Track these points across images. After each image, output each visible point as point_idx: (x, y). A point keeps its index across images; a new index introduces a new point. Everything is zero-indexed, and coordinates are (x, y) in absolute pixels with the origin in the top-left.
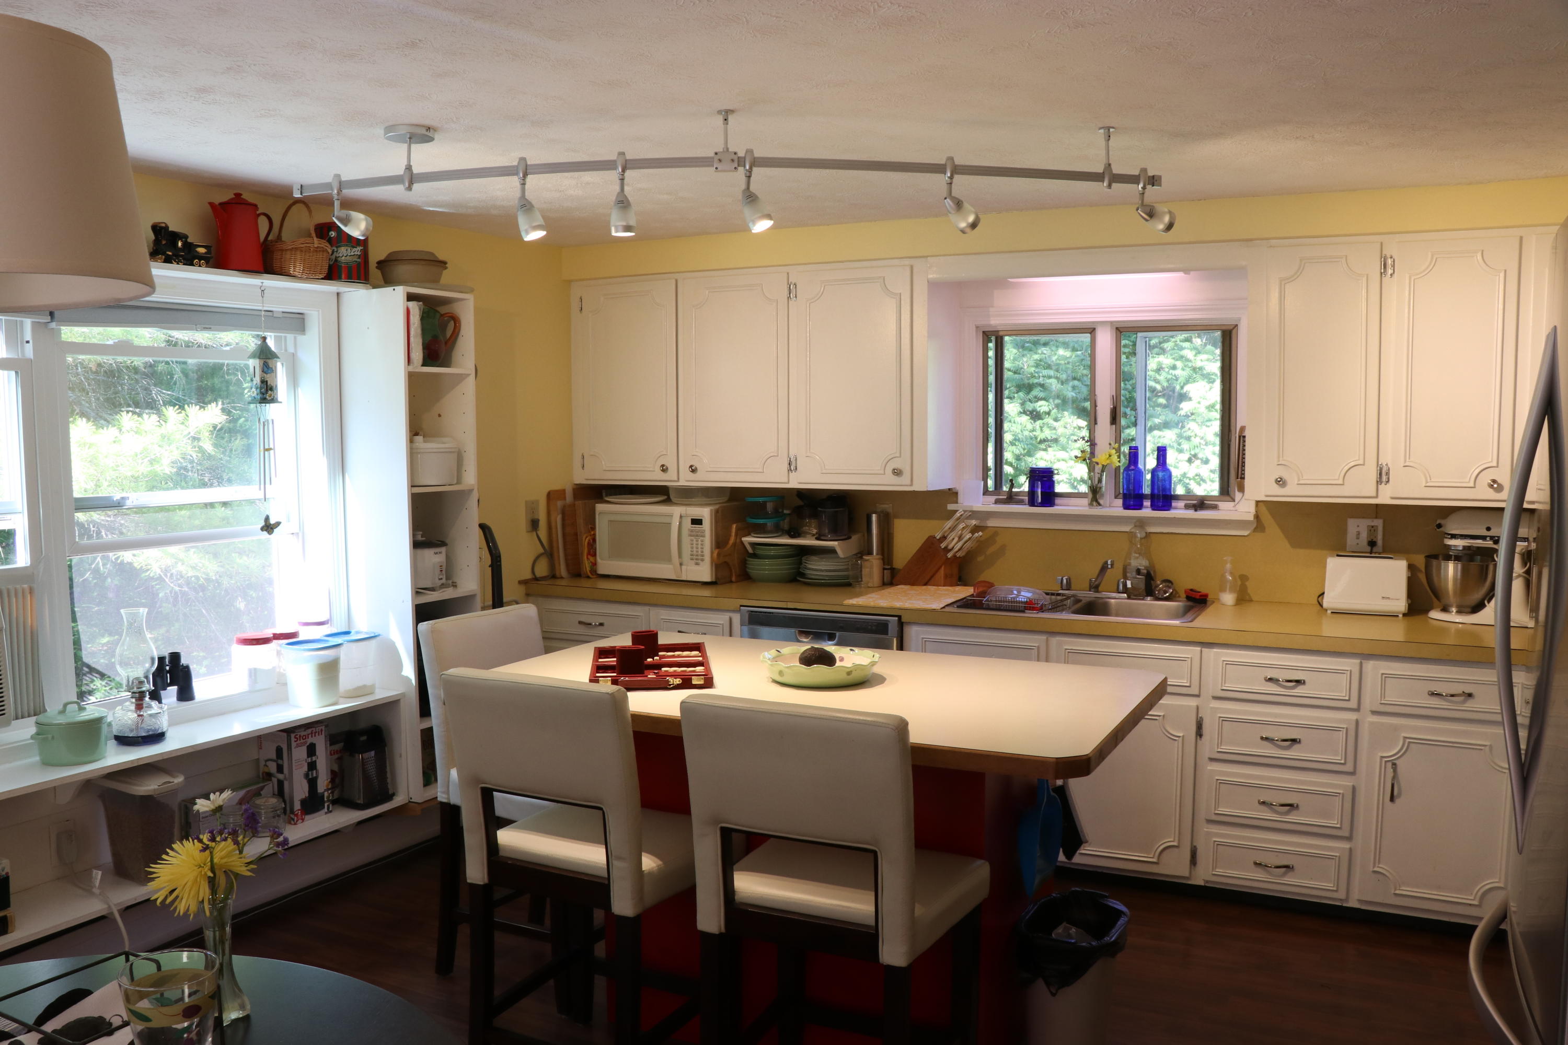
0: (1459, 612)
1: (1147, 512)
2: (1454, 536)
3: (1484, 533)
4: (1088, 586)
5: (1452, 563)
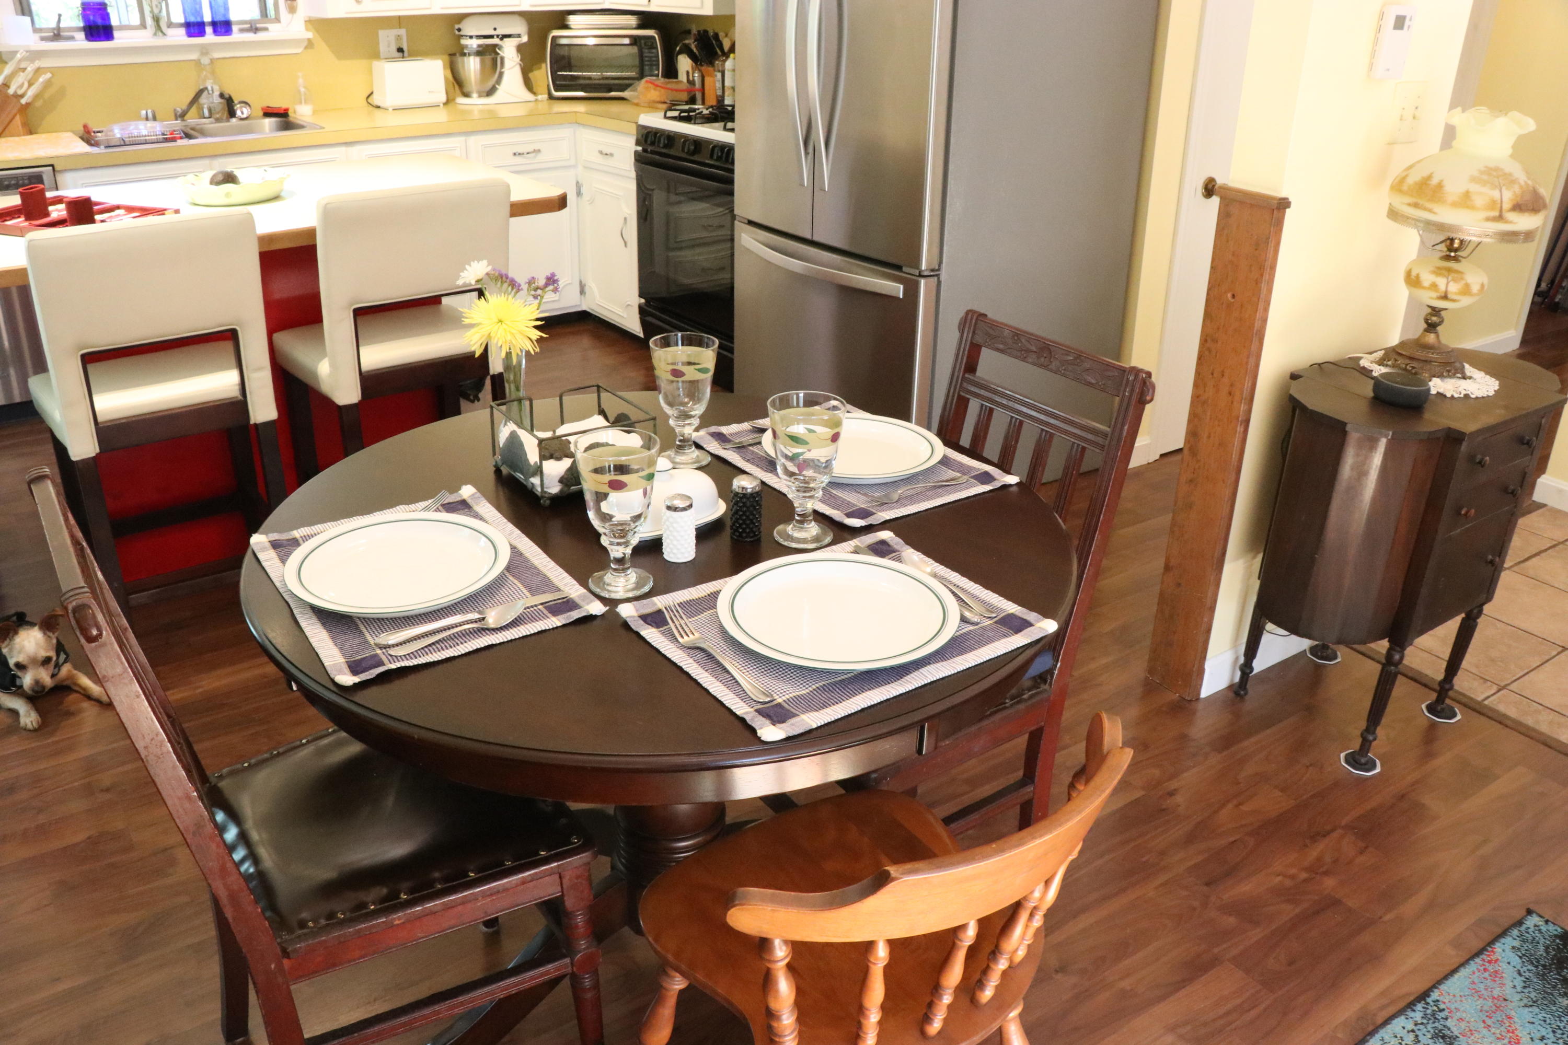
0: (480, 96)
1: (210, 37)
2: (471, 37)
3: (492, 32)
4: (173, 117)
5: (472, 58)
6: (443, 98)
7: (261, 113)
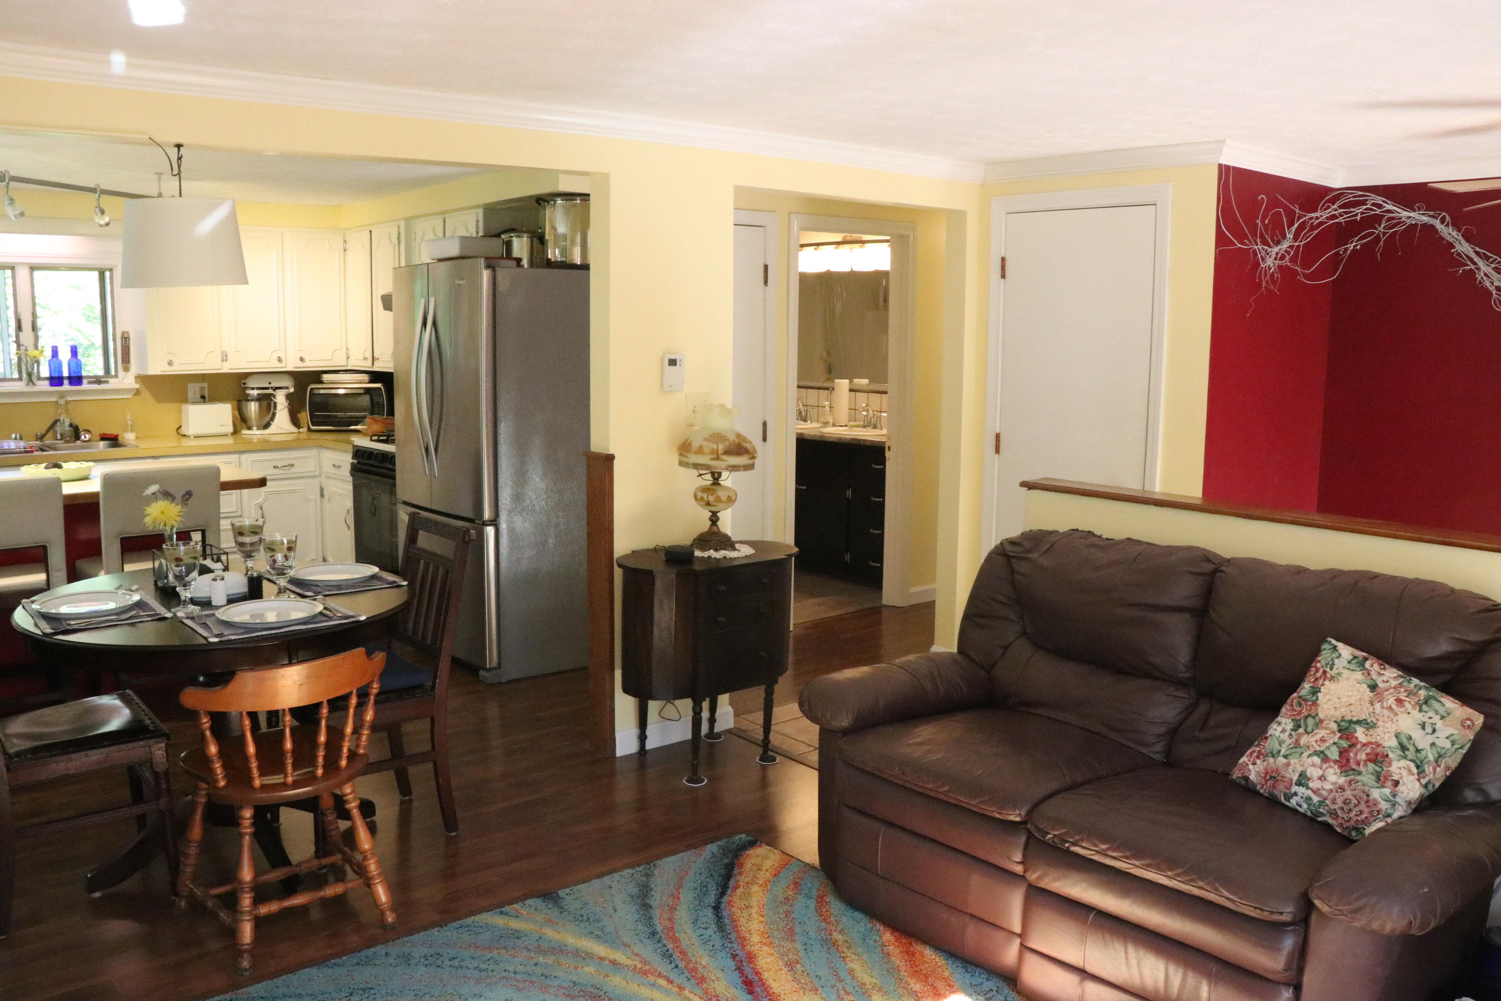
0: (258, 429)
1: (66, 386)
2: (253, 389)
3: (268, 385)
4: (35, 438)
5: (253, 403)
6: (230, 429)
7: (99, 438)
